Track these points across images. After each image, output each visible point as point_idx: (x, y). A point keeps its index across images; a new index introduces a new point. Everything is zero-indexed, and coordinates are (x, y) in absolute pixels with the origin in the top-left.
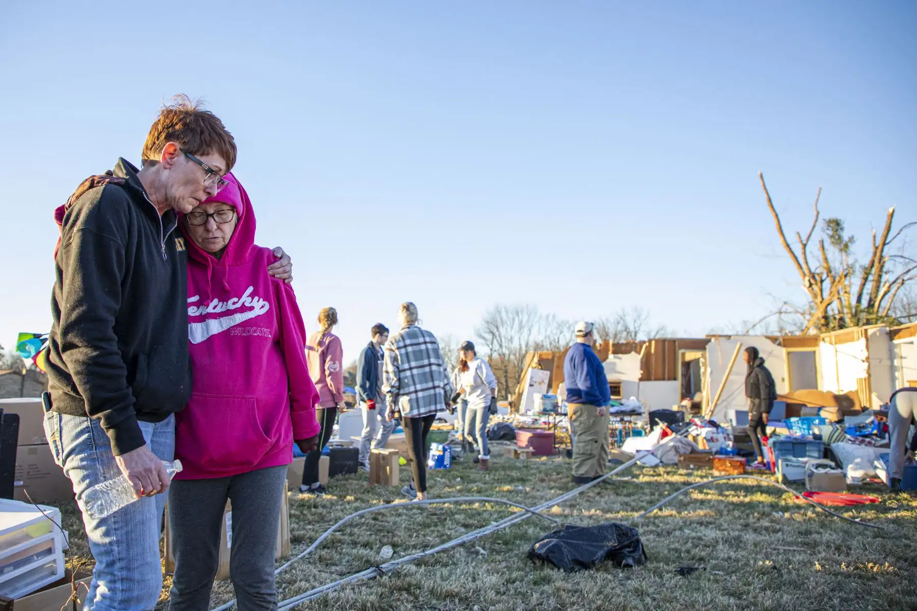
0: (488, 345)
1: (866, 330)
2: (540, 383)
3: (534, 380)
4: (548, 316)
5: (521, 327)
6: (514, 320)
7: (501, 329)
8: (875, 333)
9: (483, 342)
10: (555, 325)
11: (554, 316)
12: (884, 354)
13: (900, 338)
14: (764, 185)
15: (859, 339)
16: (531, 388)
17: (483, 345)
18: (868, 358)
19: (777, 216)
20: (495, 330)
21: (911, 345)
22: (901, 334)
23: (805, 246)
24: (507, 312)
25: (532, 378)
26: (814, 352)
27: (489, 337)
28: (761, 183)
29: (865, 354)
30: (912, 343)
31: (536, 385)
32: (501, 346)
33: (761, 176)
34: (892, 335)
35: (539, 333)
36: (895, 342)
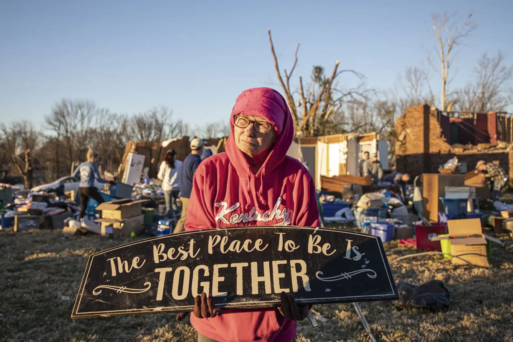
0: (56, 130)
1: (347, 137)
2: (138, 164)
3: (134, 161)
4: (103, 111)
5: (83, 117)
6: (77, 112)
7: (67, 118)
8: (351, 139)
9: (52, 127)
10: (107, 117)
11: (107, 111)
12: (354, 150)
13: (363, 141)
14: (270, 38)
15: (342, 141)
16: (132, 167)
17: (52, 129)
18: (347, 153)
19: (276, 59)
20: (62, 119)
21: (369, 146)
22: (364, 139)
23: (288, 79)
24: (72, 106)
25: (132, 160)
26: (314, 148)
27: (57, 124)
28: (269, 36)
29: (346, 150)
30: (370, 144)
31: (135, 165)
32: (67, 131)
33: (269, 32)
34: (359, 139)
35: (96, 123)
36: (361, 143)
